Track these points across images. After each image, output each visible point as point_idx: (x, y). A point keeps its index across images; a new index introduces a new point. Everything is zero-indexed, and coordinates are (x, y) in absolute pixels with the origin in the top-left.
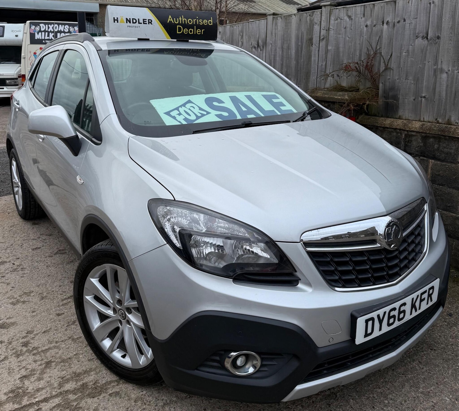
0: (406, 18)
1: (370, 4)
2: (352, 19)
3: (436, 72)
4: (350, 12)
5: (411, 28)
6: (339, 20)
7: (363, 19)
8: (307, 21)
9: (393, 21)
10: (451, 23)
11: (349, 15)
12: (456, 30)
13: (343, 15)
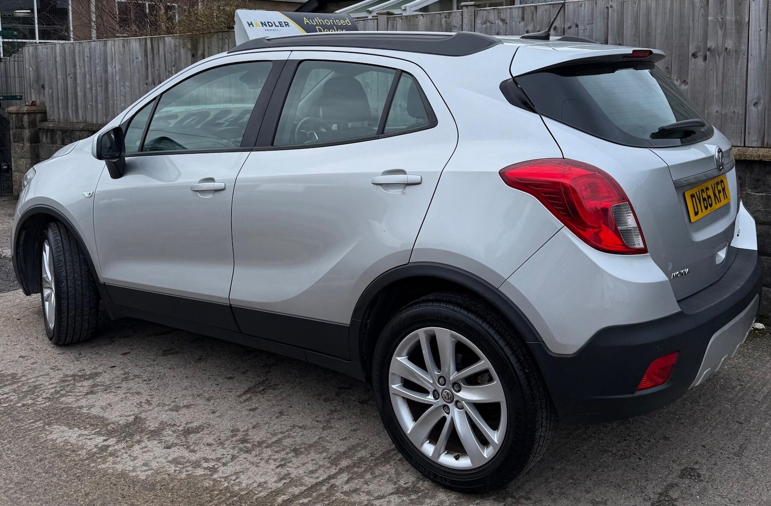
0: (578, 24)
1: (530, 6)
2: (506, 23)
4: (504, 15)
5: (585, 35)
6: (488, 24)
7: (522, 23)
8: (441, 24)
9: (562, 27)
10: (634, 30)
11: (503, 18)
12: (640, 38)
13: (493, 18)
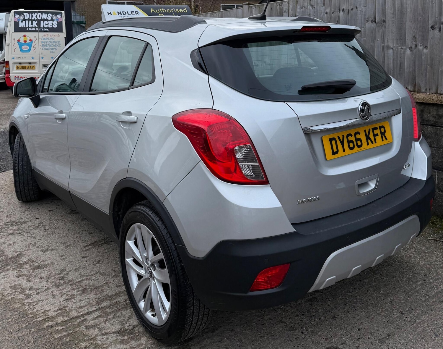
0: (357, 7)
2: (314, 8)
3: (384, 49)
4: (313, 2)
5: (362, 14)
6: (304, 9)
7: (324, 7)
8: (277, 10)
9: (348, 9)
10: (392, 10)
11: (312, 4)
12: (396, 15)
13: (307, 5)
